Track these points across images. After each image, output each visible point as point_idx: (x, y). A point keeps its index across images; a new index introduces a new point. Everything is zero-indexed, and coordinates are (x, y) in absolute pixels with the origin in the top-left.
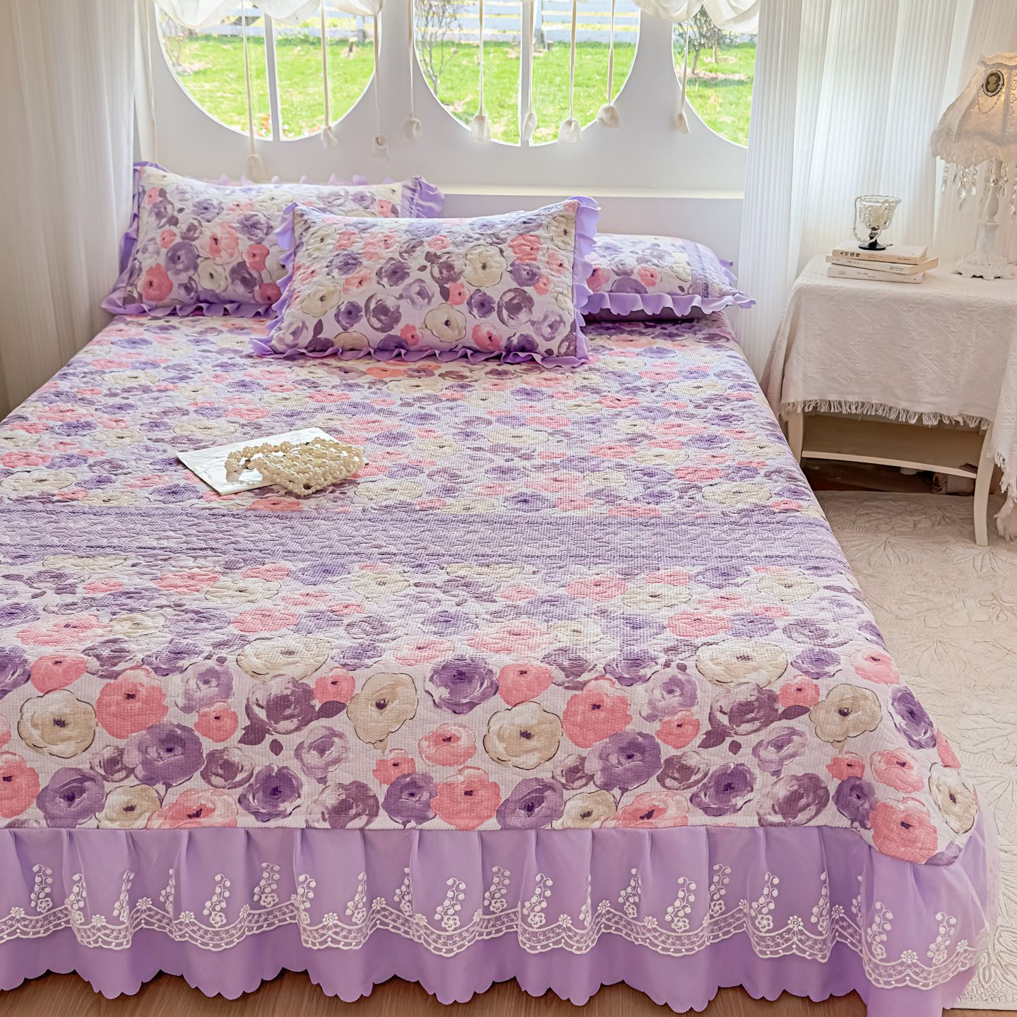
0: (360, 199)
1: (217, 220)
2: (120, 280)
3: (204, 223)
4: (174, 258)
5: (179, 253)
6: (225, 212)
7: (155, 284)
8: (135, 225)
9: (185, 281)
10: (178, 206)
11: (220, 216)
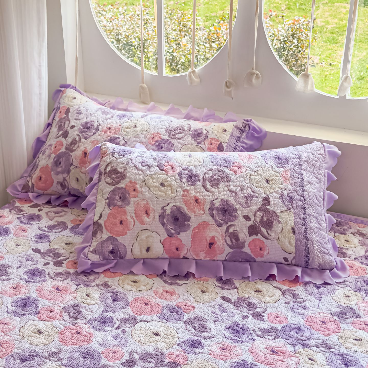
0: (197, 135)
1: (92, 139)
2: (26, 171)
3: (83, 140)
4: (57, 163)
5: (61, 160)
6: (99, 132)
7: (43, 179)
8: (47, 131)
9: (61, 180)
10: (72, 123)
11: (95, 136)
